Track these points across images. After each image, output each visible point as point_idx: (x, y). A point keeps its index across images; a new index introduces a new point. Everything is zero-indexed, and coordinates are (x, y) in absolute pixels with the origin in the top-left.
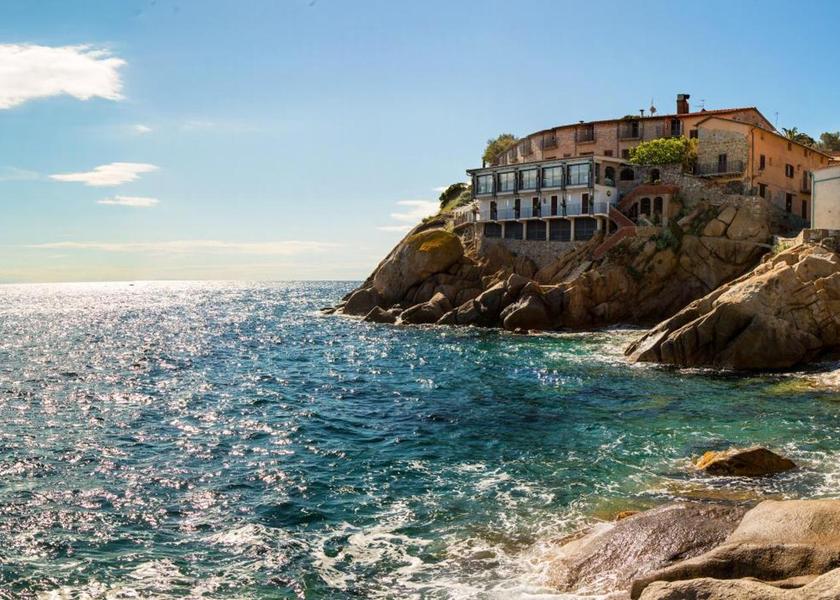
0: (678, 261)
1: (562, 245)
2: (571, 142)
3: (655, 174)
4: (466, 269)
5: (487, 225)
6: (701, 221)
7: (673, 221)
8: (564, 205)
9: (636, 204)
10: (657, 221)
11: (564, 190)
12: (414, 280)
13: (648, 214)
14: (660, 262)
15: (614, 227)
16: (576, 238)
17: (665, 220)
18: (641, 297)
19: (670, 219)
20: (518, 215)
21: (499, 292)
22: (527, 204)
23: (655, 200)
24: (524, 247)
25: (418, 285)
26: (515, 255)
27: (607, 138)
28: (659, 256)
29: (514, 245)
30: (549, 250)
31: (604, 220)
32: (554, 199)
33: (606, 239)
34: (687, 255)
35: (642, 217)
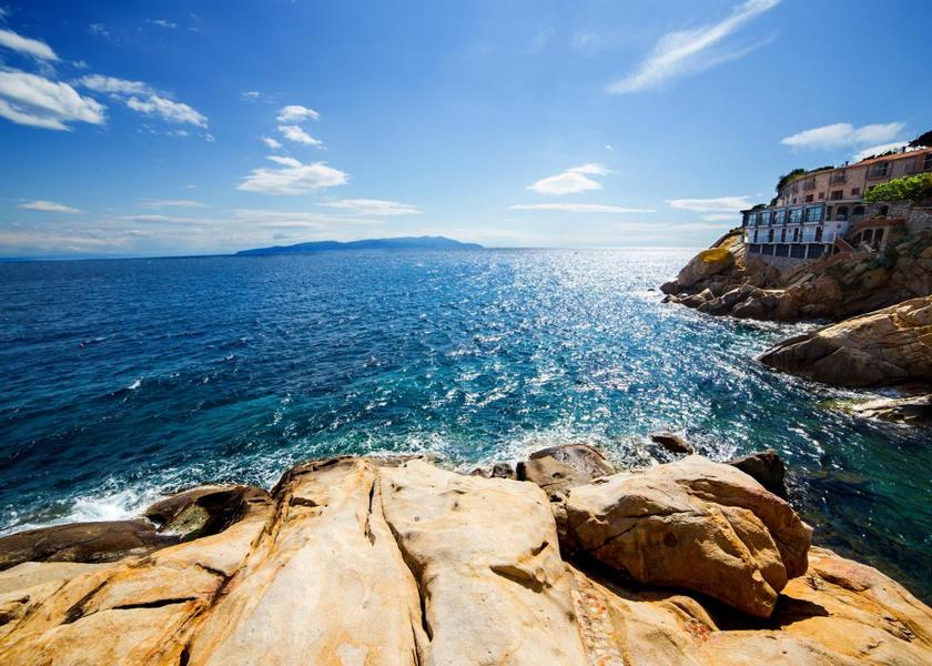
0: (890, 277)
1: (798, 260)
2: (826, 184)
3: (884, 211)
4: (734, 272)
5: (751, 245)
6: (921, 245)
7: (892, 245)
8: (801, 236)
9: (860, 234)
10: (876, 247)
11: (802, 225)
12: (699, 278)
13: (869, 241)
14: (870, 278)
15: (837, 250)
16: (808, 257)
17: (883, 246)
18: (847, 301)
19: (888, 244)
20: (771, 240)
21: (735, 294)
22: (778, 234)
23: (877, 231)
24: (773, 260)
25: (701, 281)
26: (767, 265)
27: (855, 180)
28: (869, 274)
29: (766, 258)
30: (789, 264)
31: (830, 246)
32: (797, 230)
33: (830, 259)
34: (901, 272)
35: (863, 243)
